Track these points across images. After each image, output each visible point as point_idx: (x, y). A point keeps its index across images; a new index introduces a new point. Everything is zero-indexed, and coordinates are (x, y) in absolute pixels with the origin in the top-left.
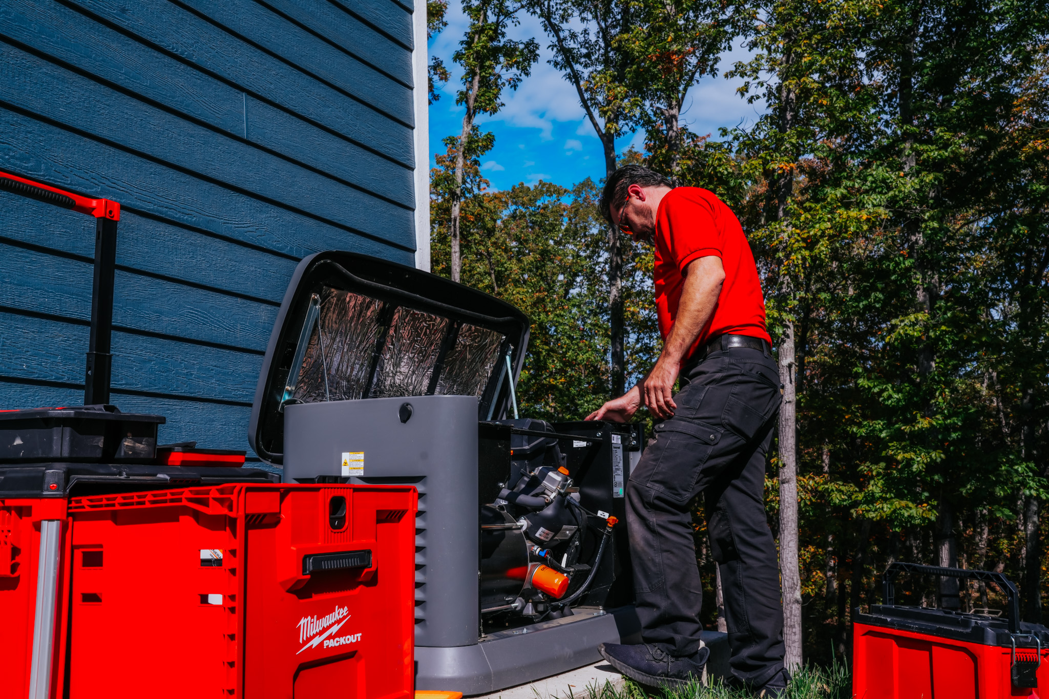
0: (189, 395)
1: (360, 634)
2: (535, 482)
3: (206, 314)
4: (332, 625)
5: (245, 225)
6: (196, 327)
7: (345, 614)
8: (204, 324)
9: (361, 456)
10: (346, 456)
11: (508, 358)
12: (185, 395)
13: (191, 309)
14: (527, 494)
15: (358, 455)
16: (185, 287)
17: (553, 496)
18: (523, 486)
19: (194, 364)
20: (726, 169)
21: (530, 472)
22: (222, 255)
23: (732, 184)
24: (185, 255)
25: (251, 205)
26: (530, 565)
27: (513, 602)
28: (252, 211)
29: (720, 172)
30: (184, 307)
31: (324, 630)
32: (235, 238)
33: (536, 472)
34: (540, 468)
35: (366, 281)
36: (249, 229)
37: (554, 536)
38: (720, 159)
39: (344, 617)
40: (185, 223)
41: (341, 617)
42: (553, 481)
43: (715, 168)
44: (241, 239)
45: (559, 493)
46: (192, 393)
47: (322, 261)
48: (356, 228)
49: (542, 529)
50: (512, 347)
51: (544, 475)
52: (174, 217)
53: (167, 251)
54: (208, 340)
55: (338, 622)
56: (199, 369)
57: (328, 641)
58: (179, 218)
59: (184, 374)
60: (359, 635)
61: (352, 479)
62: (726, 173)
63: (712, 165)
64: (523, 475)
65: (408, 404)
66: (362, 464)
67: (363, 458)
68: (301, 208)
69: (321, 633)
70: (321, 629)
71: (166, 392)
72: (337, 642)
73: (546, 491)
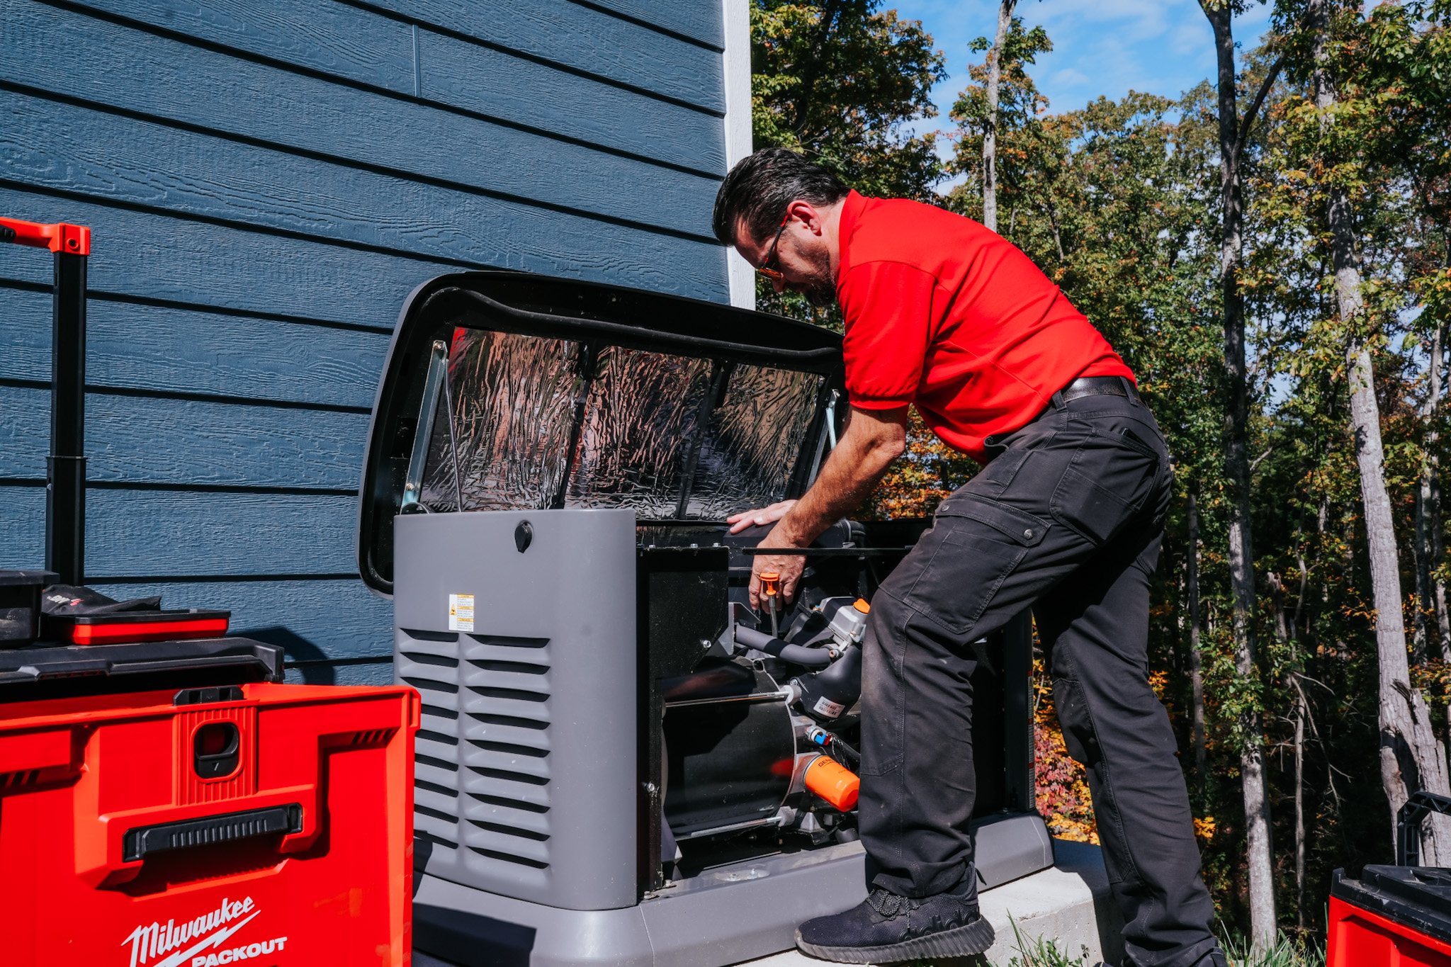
0: (326, 487)
1: (285, 939)
2: (819, 622)
3: (354, 367)
4: (215, 930)
5: (419, 228)
6: (337, 386)
7: (246, 910)
8: (350, 381)
9: (470, 600)
10: (454, 600)
11: (830, 413)
12: (322, 487)
13: (327, 360)
14: (801, 644)
15: (468, 600)
16: (318, 329)
17: (843, 645)
18: (799, 629)
19: (335, 441)
20: (1403, 50)
21: (812, 607)
22: (381, 276)
23: (1414, 72)
24: (315, 280)
25: (429, 197)
26: (798, 757)
27: (774, 814)
28: (432, 205)
29: (1391, 55)
30: (316, 359)
31: (193, 941)
32: (402, 248)
33: (822, 607)
34: (828, 600)
36: (426, 233)
37: (845, 710)
38: (1391, 35)
39: (244, 916)
40: (313, 233)
41: (235, 915)
42: (845, 622)
43: (1383, 50)
44: (412, 249)
45: (854, 643)
46: (332, 484)
47: (442, 291)
49: (822, 699)
50: (836, 394)
51: (832, 612)
52: (294, 227)
53: (283, 277)
54: (357, 405)
55: (229, 924)
56: (344, 448)
57: (202, 959)
58: (303, 227)
59: (319, 457)
60: (281, 942)
61: (461, 637)
62: (1401, 56)
63: (1378, 45)
64: (801, 611)
65: (526, 523)
66: (472, 614)
67: (472, 605)
68: (517, 193)
69: (184, 947)
70: (185, 940)
71: (289, 485)
72: (226, 957)
73: (835, 638)
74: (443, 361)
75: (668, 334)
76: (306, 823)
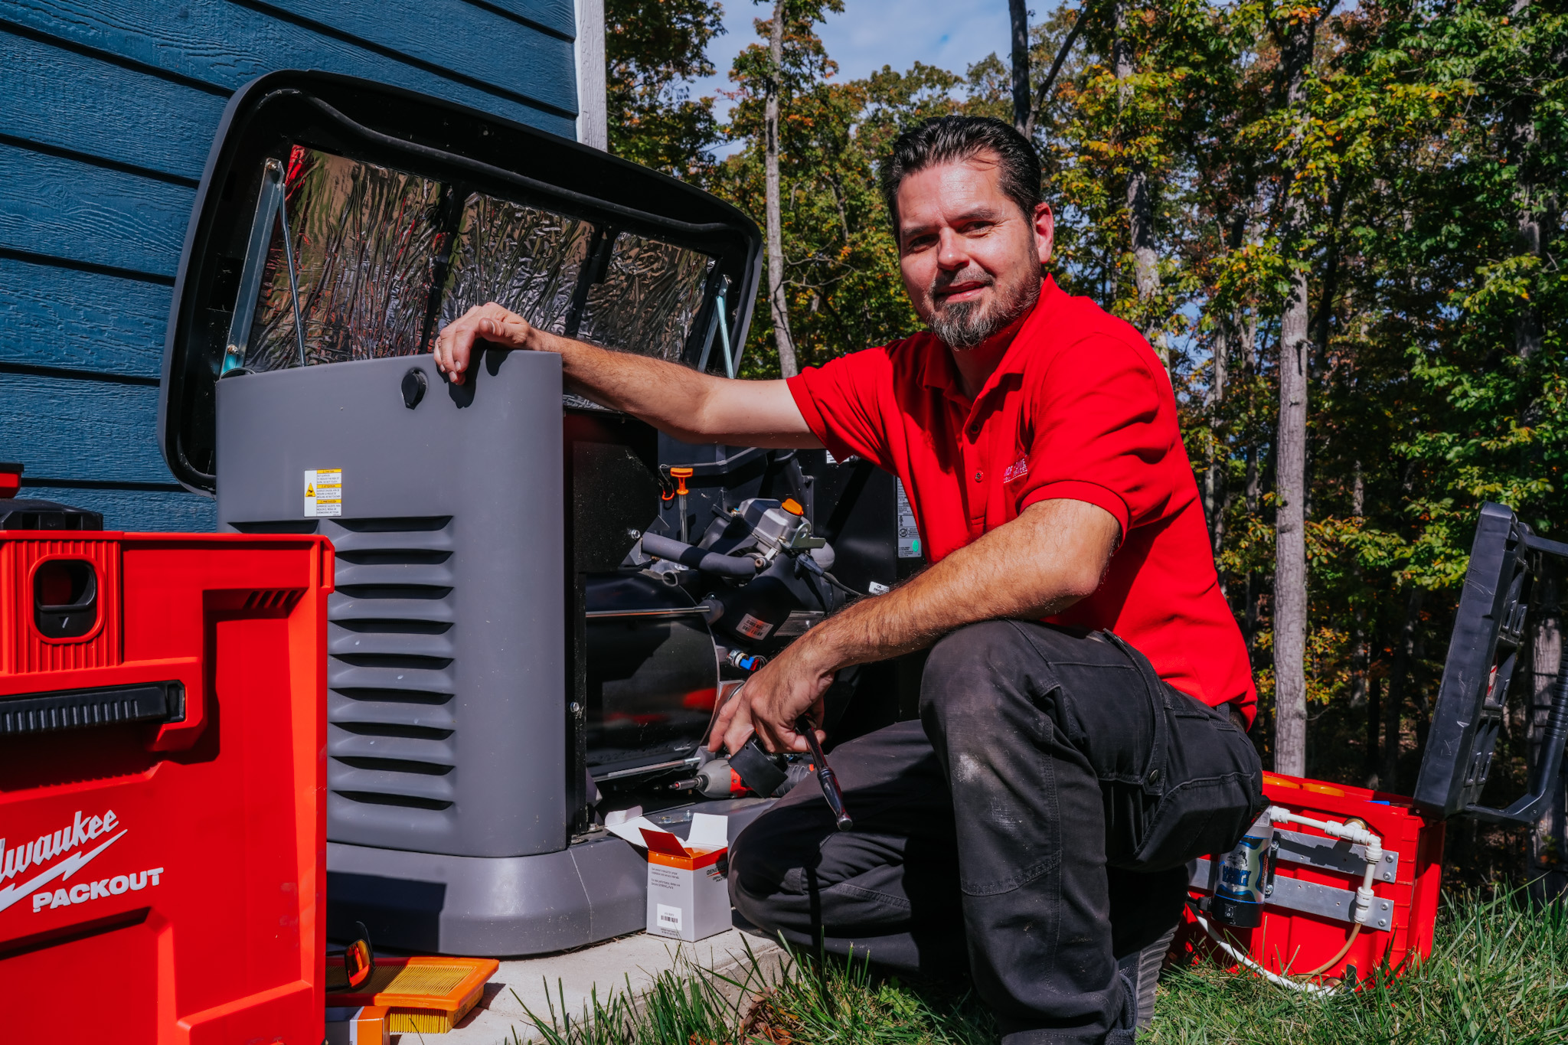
0: (96, 370)
1: (161, 870)
2: (739, 530)
3: (129, 219)
4: (64, 855)
5: (210, 52)
6: (107, 242)
7: (107, 828)
8: (124, 237)
9: (336, 476)
10: (311, 478)
11: (720, 302)
12: (89, 369)
13: (93, 207)
14: (723, 552)
15: (332, 475)
16: (80, 166)
17: (770, 553)
18: (715, 537)
19: (106, 313)
20: (1202, 21)
21: (730, 510)
22: (162, 107)
23: (1212, 47)
24: (74, 101)
25: (222, 14)
26: (721, 685)
27: (692, 754)
28: (225, 25)
29: (1192, 26)
30: (79, 203)
31: (33, 870)
32: (189, 74)
33: (743, 510)
34: (750, 502)
35: (390, 138)
36: (219, 59)
37: (773, 631)
39: (105, 837)
40: (71, 39)
41: (92, 835)
42: (772, 526)
43: (1183, 20)
44: (202, 77)
45: (783, 550)
46: (103, 367)
47: (280, 92)
48: (452, 68)
49: (748, 618)
50: (728, 281)
51: (756, 515)
52: (43, 26)
53: (31, 91)
54: (135, 268)
55: (84, 848)
56: (119, 322)
57: (47, 895)
58: (56, 28)
59: (85, 330)
60: (156, 873)
61: (322, 525)
62: (1201, 27)
63: (1179, 15)
64: (717, 515)
65: (417, 371)
66: (339, 493)
67: (339, 481)
68: (332, 24)
69: (20, 879)
70: (22, 868)
71: (46, 364)
72: (80, 893)
73: (760, 546)
74: (279, 186)
75: (546, 185)
76: (189, 710)
